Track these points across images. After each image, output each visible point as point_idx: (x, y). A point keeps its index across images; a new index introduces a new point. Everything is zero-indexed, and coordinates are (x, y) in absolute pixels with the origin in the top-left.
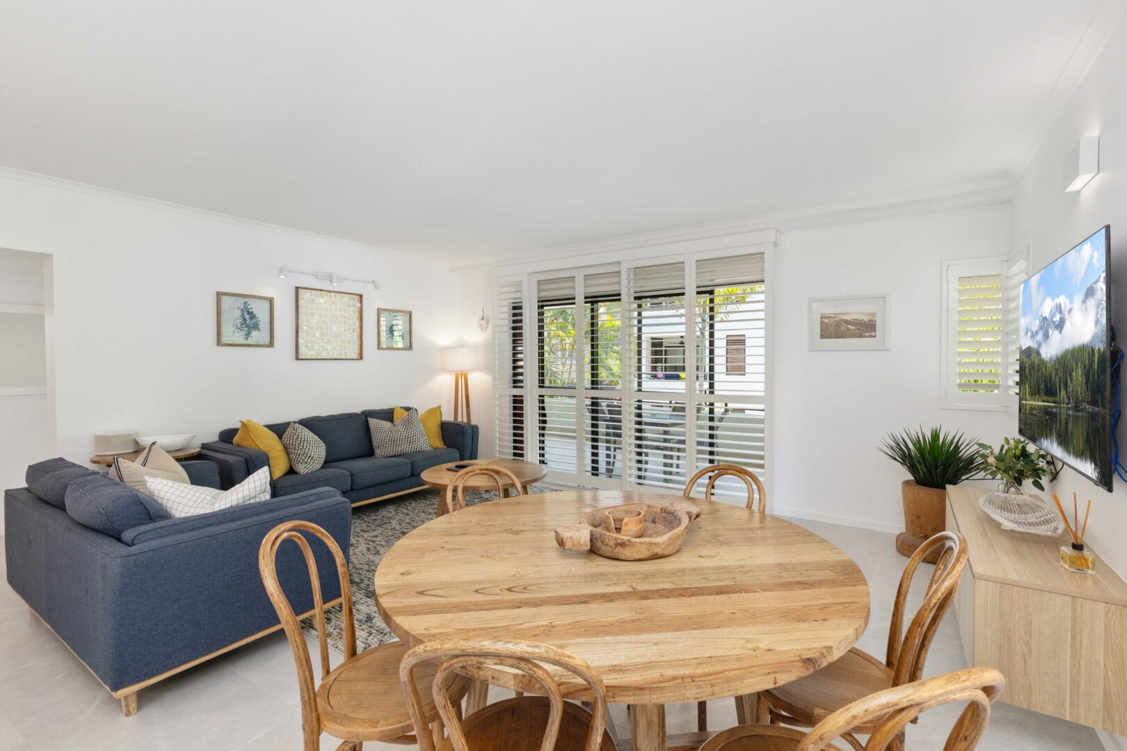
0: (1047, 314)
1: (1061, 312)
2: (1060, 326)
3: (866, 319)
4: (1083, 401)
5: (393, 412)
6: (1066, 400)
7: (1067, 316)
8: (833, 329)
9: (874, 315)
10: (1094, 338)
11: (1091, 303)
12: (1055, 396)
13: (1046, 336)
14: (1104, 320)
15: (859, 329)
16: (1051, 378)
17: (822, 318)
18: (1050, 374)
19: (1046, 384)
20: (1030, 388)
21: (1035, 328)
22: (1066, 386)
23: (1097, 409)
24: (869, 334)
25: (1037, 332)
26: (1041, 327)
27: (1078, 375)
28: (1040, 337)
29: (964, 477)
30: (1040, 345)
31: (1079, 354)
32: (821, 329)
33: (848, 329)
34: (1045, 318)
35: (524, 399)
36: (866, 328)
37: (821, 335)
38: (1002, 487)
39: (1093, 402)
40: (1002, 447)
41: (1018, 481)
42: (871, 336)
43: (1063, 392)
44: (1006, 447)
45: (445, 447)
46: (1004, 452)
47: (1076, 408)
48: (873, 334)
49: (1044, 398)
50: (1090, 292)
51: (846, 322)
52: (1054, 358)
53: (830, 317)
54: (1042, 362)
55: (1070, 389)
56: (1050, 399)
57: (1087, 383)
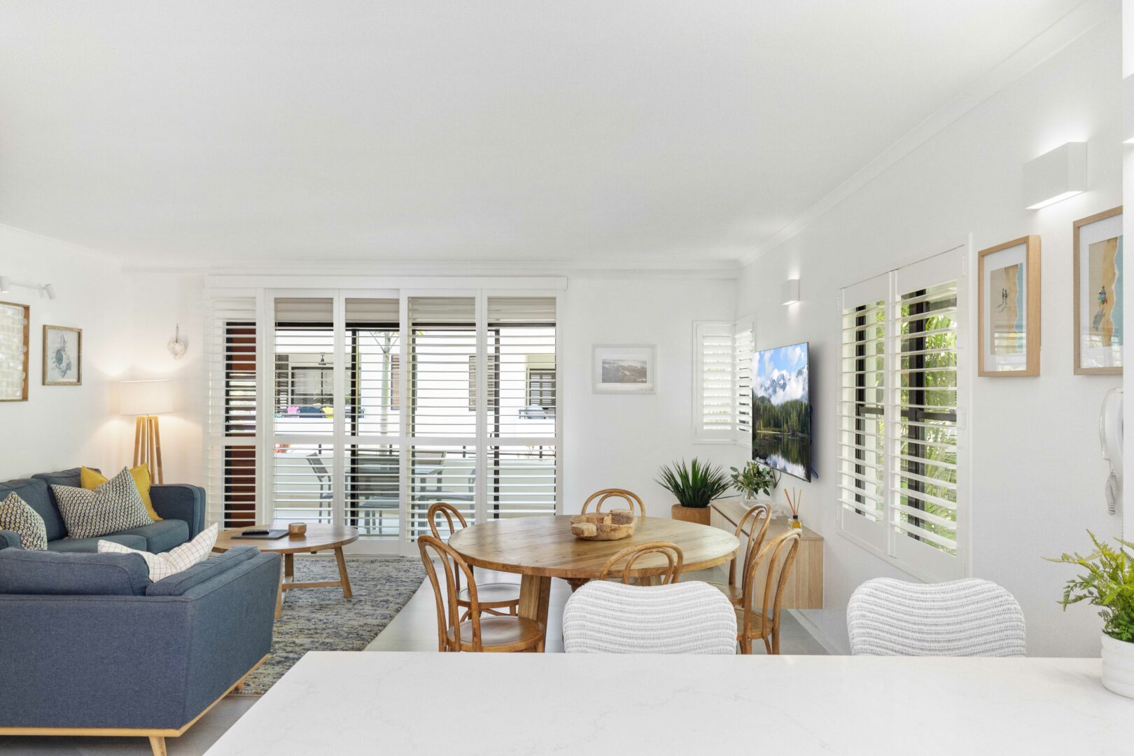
0: (775, 378)
1: (784, 379)
2: (784, 387)
3: (639, 366)
4: (797, 431)
5: (79, 475)
6: (787, 430)
7: (787, 382)
8: (612, 374)
9: (645, 363)
10: (803, 397)
11: (801, 378)
12: (780, 427)
13: (775, 391)
14: (807, 388)
15: (633, 375)
16: (777, 416)
17: (603, 363)
18: (777, 414)
19: (774, 421)
20: (764, 422)
21: (767, 386)
22: (787, 423)
23: (804, 435)
24: (640, 380)
25: (768, 388)
26: (771, 386)
27: (794, 416)
28: (770, 391)
29: (713, 498)
30: (771, 396)
31: (794, 404)
32: (603, 374)
33: (625, 375)
34: (774, 380)
35: (256, 450)
36: (639, 374)
37: (603, 379)
38: (746, 496)
39: (802, 432)
40: (745, 468)
41: (756, 491)
42: (643, 382)
43: (785, 425)
44: (747, 468)
45: (161, 519)
46: (746, 472)
47: (793, 435)
48: (644, 380)
49: (774, 429)
50: (800, 373)
51: (624, 368)
52: (780, 405)
53: (610, 363)
54: (773, 407)
55: (790, 424)
56: (777, 429)
57: (799, 421)
